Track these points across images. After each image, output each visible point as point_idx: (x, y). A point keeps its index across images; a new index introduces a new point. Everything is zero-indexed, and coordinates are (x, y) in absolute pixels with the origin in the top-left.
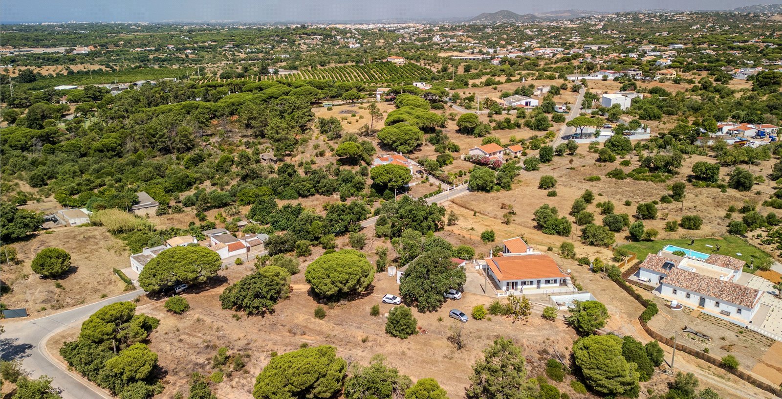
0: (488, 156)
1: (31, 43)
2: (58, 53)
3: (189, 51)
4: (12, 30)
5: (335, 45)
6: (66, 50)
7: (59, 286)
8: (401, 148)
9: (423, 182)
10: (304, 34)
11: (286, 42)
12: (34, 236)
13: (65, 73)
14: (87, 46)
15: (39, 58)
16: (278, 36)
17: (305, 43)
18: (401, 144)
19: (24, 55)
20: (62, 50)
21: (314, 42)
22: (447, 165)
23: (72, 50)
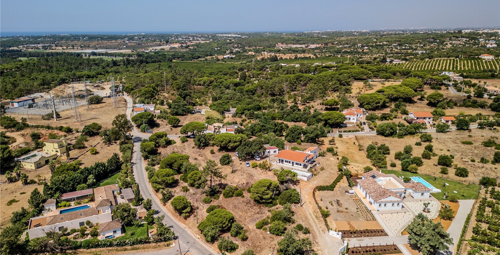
0: (416, 118)
1: (294, 42)
2: (302, 47)
3: (366, 48)
4: (295, 35)
5: (475, 45)
6: (305, 46)
7: (171, 129)
8: (366, 106)
9: (357, 125)
10: (454, 37)
11: (436, 42)
12: (186, 115)
13: (293, 58)
14: (318, 44)
15: (290, 50)
16: (433, 38)
17: (451, 44)
18: (367, 104)
19: (286, 48)
20: (303, 46)
21: (459, 42)
22: (388, 120)
23: (308, 46)
